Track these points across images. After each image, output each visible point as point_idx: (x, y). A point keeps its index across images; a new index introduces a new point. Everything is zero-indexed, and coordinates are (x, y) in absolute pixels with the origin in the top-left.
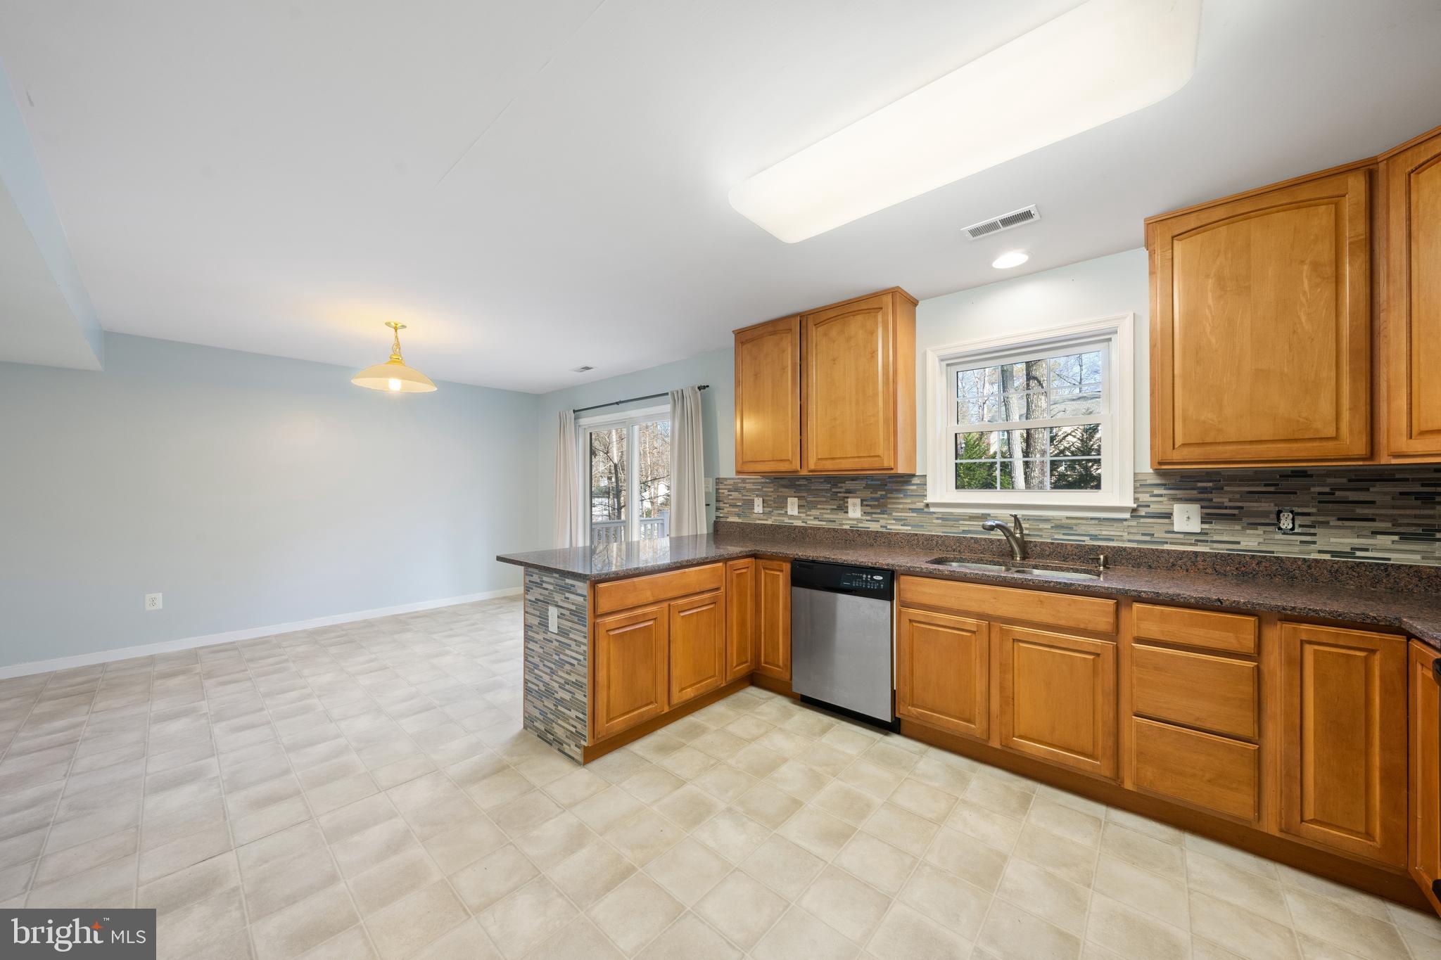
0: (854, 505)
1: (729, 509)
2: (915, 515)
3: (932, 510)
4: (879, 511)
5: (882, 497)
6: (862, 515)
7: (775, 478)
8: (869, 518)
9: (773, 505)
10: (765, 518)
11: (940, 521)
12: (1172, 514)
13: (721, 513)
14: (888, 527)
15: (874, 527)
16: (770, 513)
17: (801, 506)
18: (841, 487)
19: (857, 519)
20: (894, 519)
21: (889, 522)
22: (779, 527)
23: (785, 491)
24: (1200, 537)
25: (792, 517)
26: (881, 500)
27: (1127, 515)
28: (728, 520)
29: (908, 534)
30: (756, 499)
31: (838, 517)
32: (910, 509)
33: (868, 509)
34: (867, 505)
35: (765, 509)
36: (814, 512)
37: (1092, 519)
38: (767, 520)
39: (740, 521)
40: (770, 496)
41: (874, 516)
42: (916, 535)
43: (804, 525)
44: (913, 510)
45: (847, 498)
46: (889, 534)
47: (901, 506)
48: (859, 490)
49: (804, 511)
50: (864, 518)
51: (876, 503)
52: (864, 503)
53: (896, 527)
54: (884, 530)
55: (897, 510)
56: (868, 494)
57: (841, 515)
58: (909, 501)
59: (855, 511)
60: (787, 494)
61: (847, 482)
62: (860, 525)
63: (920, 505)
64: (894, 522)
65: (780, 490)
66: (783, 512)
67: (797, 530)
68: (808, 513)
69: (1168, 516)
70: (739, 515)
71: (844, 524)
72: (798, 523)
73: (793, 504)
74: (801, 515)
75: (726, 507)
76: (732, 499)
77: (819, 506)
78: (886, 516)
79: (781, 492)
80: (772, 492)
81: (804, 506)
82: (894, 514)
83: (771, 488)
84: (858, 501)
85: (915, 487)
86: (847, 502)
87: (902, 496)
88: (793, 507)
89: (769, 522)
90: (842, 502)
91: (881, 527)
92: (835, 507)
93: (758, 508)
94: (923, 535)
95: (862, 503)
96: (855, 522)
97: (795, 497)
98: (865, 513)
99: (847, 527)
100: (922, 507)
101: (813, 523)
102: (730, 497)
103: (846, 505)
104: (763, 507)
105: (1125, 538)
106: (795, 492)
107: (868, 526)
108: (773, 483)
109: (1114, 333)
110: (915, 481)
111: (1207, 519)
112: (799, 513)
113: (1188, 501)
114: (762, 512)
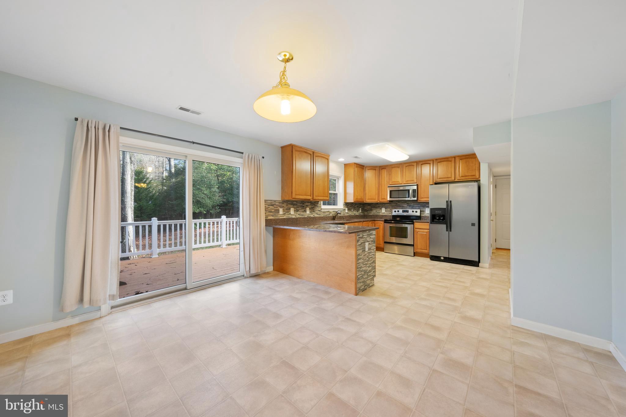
1: (268, 214)
3: (322, 210)
7: (286, 201)
8: (311, 213)
9: (286, 211)
10: (283, 216)
11: (323, 213)
15: (312, 216)
16: (285, 214)
18: (305, 205)
19: (308, 214)
22: (289, 219)
24: (348, 213)
25: (292, 215)
26: (313, 208)
27: (342, 210)
28: (268, 218)
30: (280, 209)
33: (311, 211)
36: (298, 213)
37: (339, 211)
39: (273, 218)
40: (285, 208)
41: (312, 213)
42: (320, 217)
43: (295, 217)
45: (307, 207)
46: (316, 217)
48: (309, 205)
53: (316, 215)
55: (317, 211)
56: (311, 207)
57: (305, 213)
59: (308, 212)
60: (291, 207)
61: (306, 203)
63: (320, 209)
65: (288, 205)
66: (289, 213)
68: (297, 213)
69: (345, 210)
70: (273, 216)
72: (294, 217)
73: (292, 210)
74: (295, 214)
77: (299, 211)
78: (314, 213)
79: (289, 206)
80: (286, 206)
81: (295, 211)
83: (285, 204)
84: (309, 209)
87: (317, 207)
88: (292, 211)
89: (285, 217)
92: (303, 211)
93: (281, 211)
97: (293, 208)
99: (306, 217)
101: (298, 216)
102: (269, 208)
103: (306, 210)
104: (283, 212)
105: (342, 214)
106: (293, 206)
109: (340, 177)
110: (319, 203)
111: (348, 210)
112: (294, 213)
113: (347, 207)
114: (282, 214)
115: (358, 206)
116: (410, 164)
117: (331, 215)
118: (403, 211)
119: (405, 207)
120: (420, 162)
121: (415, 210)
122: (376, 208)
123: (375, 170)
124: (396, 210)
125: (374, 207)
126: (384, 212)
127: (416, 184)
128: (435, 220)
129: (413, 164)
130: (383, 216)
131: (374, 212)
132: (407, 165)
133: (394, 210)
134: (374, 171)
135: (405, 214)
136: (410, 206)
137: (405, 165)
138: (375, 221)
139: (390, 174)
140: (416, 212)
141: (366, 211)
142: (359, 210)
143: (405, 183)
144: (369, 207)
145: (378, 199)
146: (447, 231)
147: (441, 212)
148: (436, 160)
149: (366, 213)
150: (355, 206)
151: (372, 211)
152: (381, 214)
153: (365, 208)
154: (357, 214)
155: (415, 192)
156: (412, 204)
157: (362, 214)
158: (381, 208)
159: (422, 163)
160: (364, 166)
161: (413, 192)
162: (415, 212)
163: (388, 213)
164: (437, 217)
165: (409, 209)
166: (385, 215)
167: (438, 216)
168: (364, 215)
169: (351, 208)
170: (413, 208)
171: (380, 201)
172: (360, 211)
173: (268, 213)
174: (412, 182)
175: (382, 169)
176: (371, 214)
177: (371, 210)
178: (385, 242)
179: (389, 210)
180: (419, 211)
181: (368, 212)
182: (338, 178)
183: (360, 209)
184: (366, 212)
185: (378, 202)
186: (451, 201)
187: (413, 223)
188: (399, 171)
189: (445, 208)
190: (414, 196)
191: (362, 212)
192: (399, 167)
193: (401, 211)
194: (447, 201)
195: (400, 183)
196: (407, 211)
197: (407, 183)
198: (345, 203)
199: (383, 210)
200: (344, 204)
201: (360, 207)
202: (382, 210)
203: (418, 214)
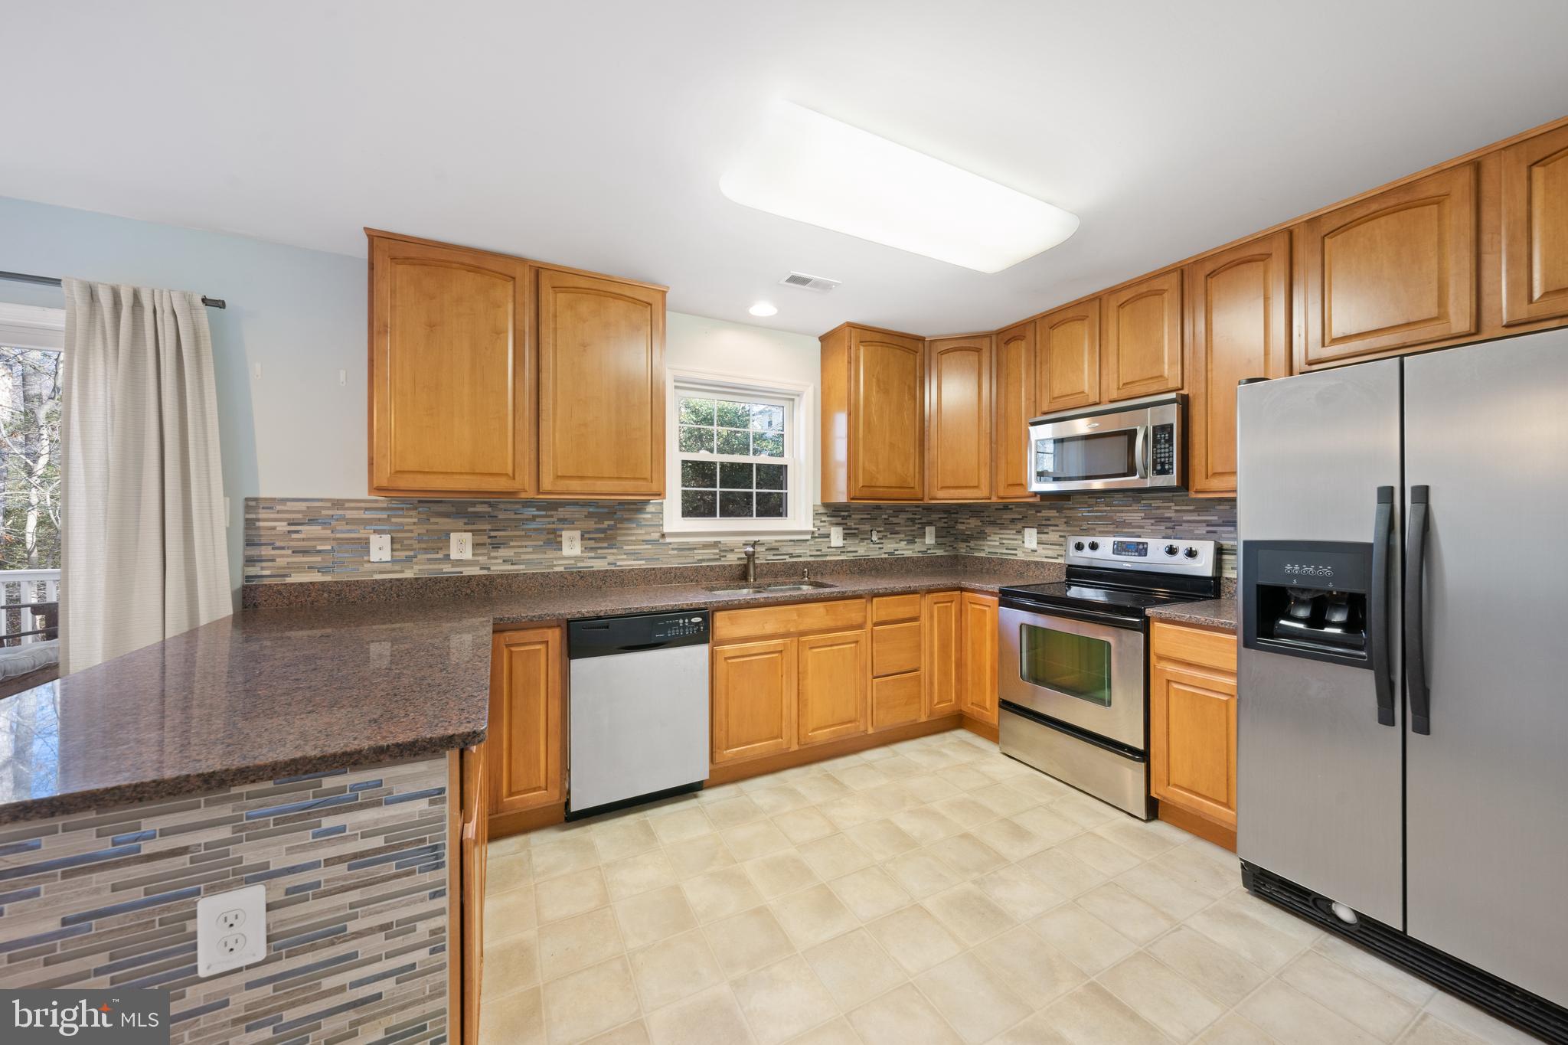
0: (571, 539)
1: (290, 560)
2: (650, 547)
3: (668, 540)
4: (605, 545)
5: (610, 528)
6: (582, 552)
7: (420, 502)
8: (593, 555)
9: (416, 546)
10: (397, 568)
11: (675, 552)
12: (830, 534)
13: (262, 568)
14: (618, 563)
15: (599, 565)
16: (409, 559)
17: (477, 544)
18: (552, 516)
19: (575, 558)
20: (625, 554)
21: (619, 557)
22: (436, 581)
23: (444, 523)
24: (842, 549)
25: (460, 562)
26: (608, 532)
27: (809, 537)
28: (288, 580)
29: (644, 570)
30: (375, 540)
31: (546, 556)
32: (643, 541)
33: (592, 544)
34: (590, 539)
35: (396, 553)
36: (503, 552)
37: (791, 541)
38: (402, 572)
39: (328, 578)
40: (411, 531)
41: (599, 551)
42: (654, 569)
43: (485, 572)
44: (647, 542)
45: (563, 529)
46: (620, 571)
47: (634, 538)
48: (578, 520)
49: (486, 551)
50: (585, 555)
51: (602, 535)
52: (587, 536)
53: (626, 563)
54: (613, 568)
56: (591, 524)
57: (551, 554)
58: (643, 532)
59: (572, 547)
60: (448, 528)
61: (560, 509)
62: (579, 565)
63: (656, 536)
64: (625, 557)
65: (432, 520)
66: (440, 556)
67: (474, 583)
68: (493, 554)
69: (828, 536)
70: (323, 570)
71: (555, 566)
72: (475, 571)
73: (462, 541)
74: (480, 558)
75: (282, 556)
76: (303, 540)
77: (512, 544)
78: (615, 551)
79: (437, 524)
80: (414, 524)
81: (484, 544)
82: (625, 547)
83: (411, 517)
84: (577, 534)
85: (649, 516)
86: (561, 536)
87: (634, 526)
88: (461, 547)
89: (409, 574)
90: (552, 536)
91: (609, 564)
92: (541, 543)
93: (380, 550)
94: (661, 568)
95: (582, 536)
96: (573, 562)
97: (465, 531)
98: (586, 548)
99: (561, 569)
100: (657, 538)
101: (498, 568)
102: (294, 536)
103: (559, 539)
104: (392, 550)
105: (806, 554)
106: (465, 524)
107: (592, 564)
108: (416, 509)
109: (798, 395)
110: (650, 508)
111: (846, 536)
112: (473, 555)
113: (838, 524)
114: (389, 559)
115: (913, 520)
116: (1144, 288)
117: (732, 559)
118: (1120, 548)
119: (1130, 525)
120: (1199, 261)
121: (1182, 545)
122: (1002, 526)
123: (978, 350)
124: (1086, 541)
125: (993, 523)
126: (1034, 545)
127: (1173, 395)
128: (1282, 622)
129: (1156, 284)
130: (1028, 564)
131: (994, 545)
132: (1125, 296)
133: (1073, 541)
134: (973, 357)
135: (1129, 562)
136: (1160, 520)
137: (1113, 303)
138: (962, 589)
139: (1041, 363)
140: (1191, 554)
141: (967, 539)
142: (923, 536)
143: (1114, 395)
144: (974, 522)
145: (992, 487)
146: (1386, 719)
147: (1326, 571)
148: (1313, 222)
149: (963, 549)
150: (895, 520)
151: (984, 539)
152: (1021, 556)
153: (961, 527)
154: (905, 550)
155: (1170, 441)
156: (1169, 508)
157: (940, 552)
158: (1019, 526)
159: (1209, 267)
160: (921, 339)
161: (1156, 442)
162: (1181, 554)
163: (1050, 553)
164: (1301, 603)
165: (1154, 534)
166: (1037, 563)
167: (1305, 597)
168: (956, 557)
169: (867, 527)
170: (1172, 528)
171: (1001, 494)
172: (930, 539)
173: (288, 556)
174: (1155, 388)
175: (1007, 343)
176: (982, 554)
177: (981, 536)
178: (1006, 705)
179: (1053, 536)
180: (1206, 550)
181: (972, 544)
182: (793, 400)
183: (930, 531)
184: (964, 545)
185: (994, 499)
186: (1423, 494)
187: (1145, 627)
188: (1082, 335)
189: (1370, 546)
190: (1163, 464)
191: (938, 545)
192: (1082, 319)
193: (1107, 544)
194: (1386, 494)
195: (1091, 400)
196: (1142, 550)
197: (1125, 393)
198: (826, 505)
199: (1031, 538)
200: (822, 510)
201: (930, 524)
202: (1026, 540)
203: (1203, 566)
